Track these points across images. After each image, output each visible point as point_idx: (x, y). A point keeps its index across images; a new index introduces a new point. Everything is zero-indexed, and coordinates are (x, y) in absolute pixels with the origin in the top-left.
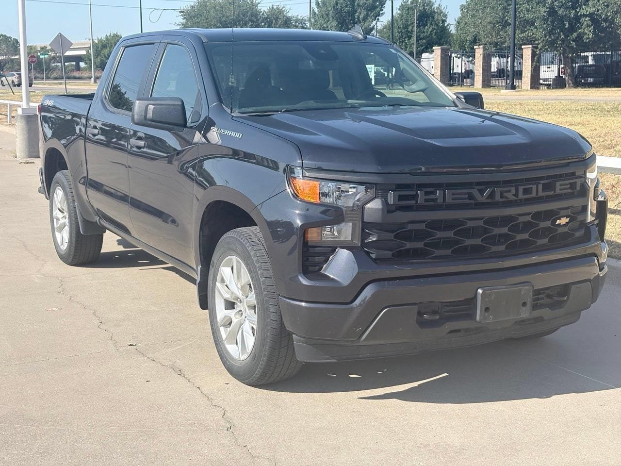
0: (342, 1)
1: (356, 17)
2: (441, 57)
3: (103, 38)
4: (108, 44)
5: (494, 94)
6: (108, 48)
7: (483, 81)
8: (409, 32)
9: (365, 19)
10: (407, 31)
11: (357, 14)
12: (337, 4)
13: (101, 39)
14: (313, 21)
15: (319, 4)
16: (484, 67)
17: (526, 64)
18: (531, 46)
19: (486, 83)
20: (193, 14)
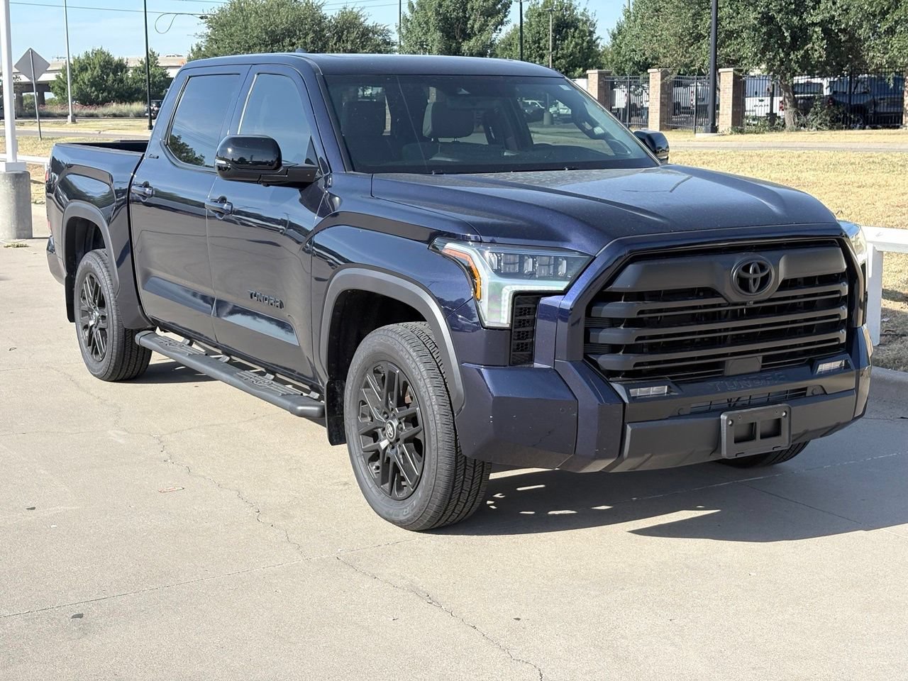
0: (448, 2)
1: (469, 26)
2: (599, 85)
3: (81, 57)
4: (90, 65)
5: (686, 139)
6: (89, 72)
7: (662, 120)
8: (541, 49)
9: (481, 30)
10: (538, 47)
11: (471, 22)
12: (440, 6)
13: (79, 58)
14: (404, 31)
15: (413, 6)
16: (663, 101)
17: (725, 96)
18: (732, 69)
19: (665, 123)
20: (223, 20)
